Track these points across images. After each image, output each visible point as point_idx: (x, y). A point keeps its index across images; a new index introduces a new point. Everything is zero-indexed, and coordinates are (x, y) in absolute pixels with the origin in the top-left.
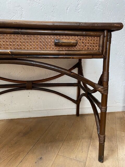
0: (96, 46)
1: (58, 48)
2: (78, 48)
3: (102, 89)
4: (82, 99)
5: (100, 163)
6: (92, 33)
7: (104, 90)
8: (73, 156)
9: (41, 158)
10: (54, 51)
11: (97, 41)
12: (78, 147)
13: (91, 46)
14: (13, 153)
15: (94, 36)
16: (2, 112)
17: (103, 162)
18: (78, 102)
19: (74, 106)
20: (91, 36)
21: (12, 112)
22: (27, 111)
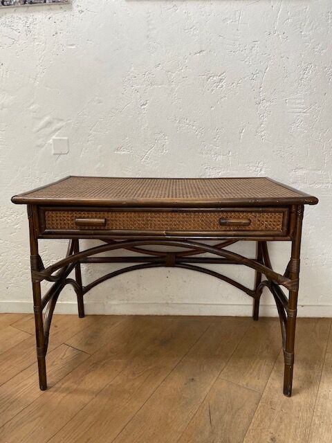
0: (278, 225)
1: (224, 228)
2: (251, 227)
3: (289, 283)
4: (264, 290)
5: (285, 397)
6: (271, 209)
7: (292, 286)
8: (243, 383)
9: (193, 379)
10: (220, 231)
11: (279, 218)
12: (252, 370)
13: (270, 225)
14: (150, 368)
15: (275, 212)
16: (122, 302)
17: (290, 396)
18: (256, 294)
19: (250, 301)
20: (271, 212)
21: (139, 304)
22: (163, 304)
